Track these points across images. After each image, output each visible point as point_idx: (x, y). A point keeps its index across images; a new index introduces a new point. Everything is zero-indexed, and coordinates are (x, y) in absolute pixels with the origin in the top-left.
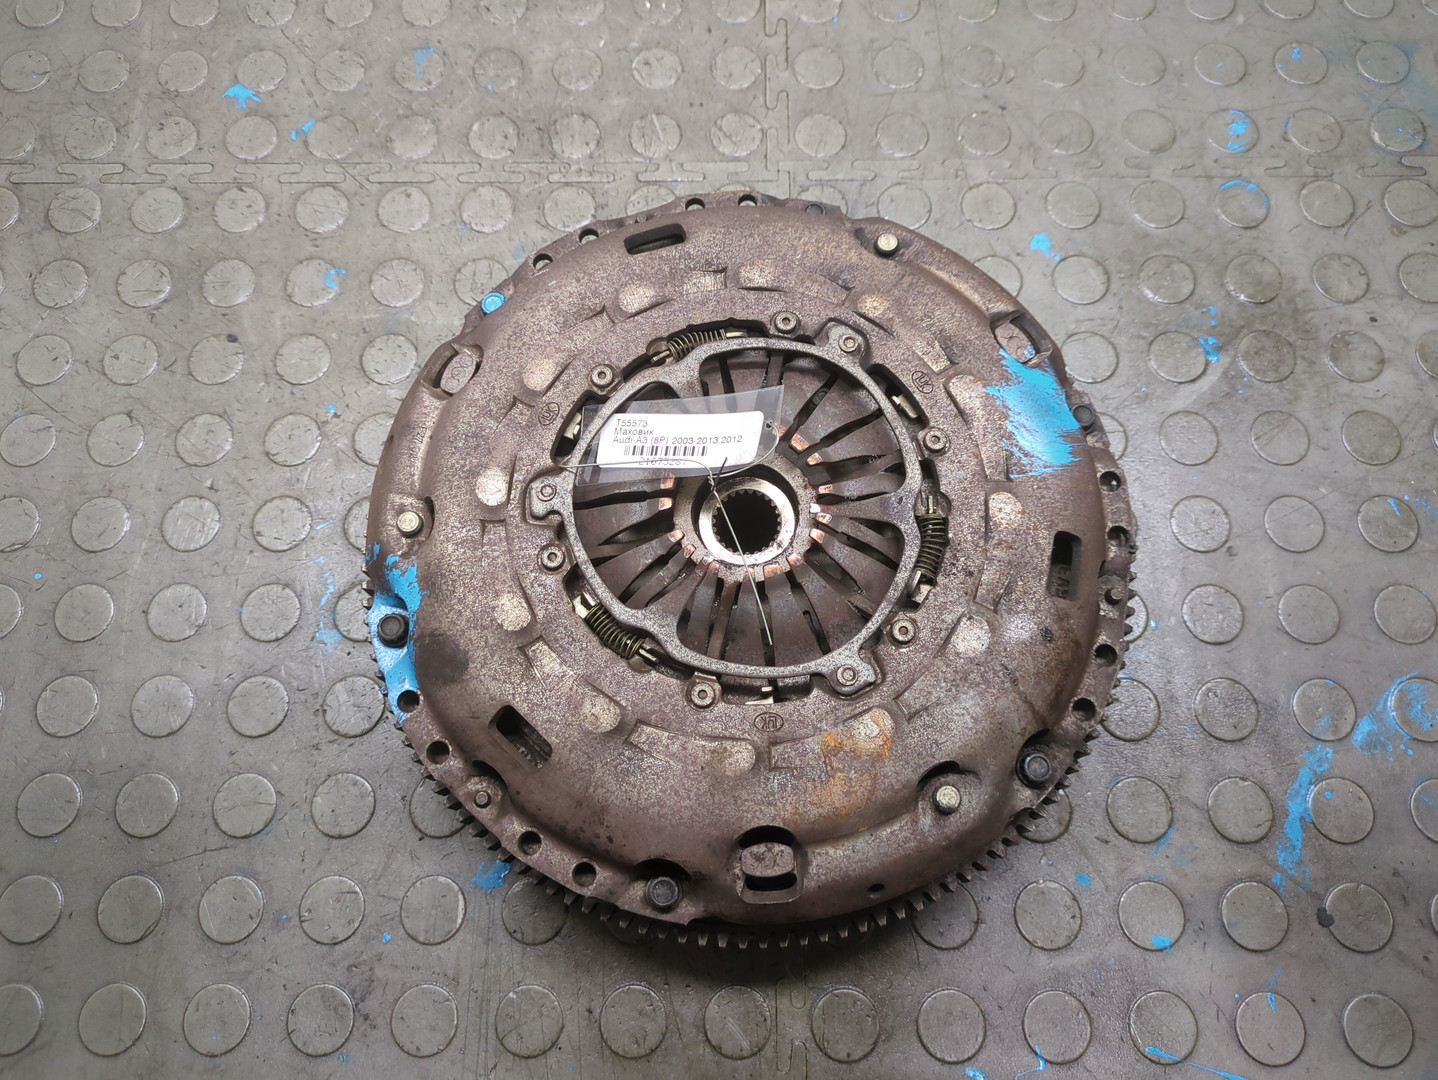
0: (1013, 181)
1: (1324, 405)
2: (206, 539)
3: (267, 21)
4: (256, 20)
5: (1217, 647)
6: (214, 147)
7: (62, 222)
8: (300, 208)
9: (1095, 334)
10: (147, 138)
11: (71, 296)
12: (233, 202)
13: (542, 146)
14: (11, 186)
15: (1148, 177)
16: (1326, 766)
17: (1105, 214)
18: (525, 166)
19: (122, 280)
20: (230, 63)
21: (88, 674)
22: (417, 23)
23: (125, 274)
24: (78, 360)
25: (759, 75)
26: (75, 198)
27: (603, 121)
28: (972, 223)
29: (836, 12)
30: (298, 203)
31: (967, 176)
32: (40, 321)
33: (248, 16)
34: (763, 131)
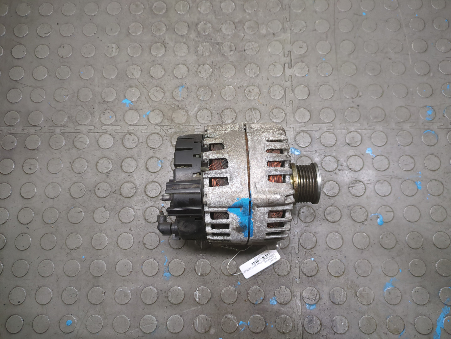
0: (361, 131)
2: (130, 245)
3: (133, 77)
4: (129, 77)
5: (418, 278)
6: (121, 120)
7: (78, 146)
8: (148, 141)
9: (385, 180)
10: (100, 117)
11: (83, 169)
12: (128, 139)
13: (219, 119)
14: (62, 134)
15: (402, 129)
16: (448, 312)
17: (389, 141)
19: (98, 164)
20: (123, 92)
21: (101, 286)
22: (178, 77)
23: (98, 162)
24: (87, 190)
25: (284, 95)
26: (81, 138)
27: (237, 111)
28: (349, 144)
29: (307, 73)
30: (148, 139)
31: (347, 129)
32: (75, 178)
33: (127, 75)
34: (286, 114)
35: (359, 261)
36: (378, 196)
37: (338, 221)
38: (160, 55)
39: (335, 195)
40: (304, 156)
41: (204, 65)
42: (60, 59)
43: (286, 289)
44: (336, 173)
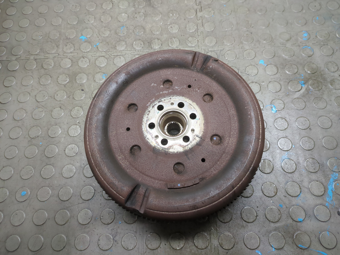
0: (255, 49)
1: (330, 95)
2: (78, 134)
3: (88, 22)
5: (309, 151)
6: (78, 49)
7: (45, 67)
9: (275, 81)
10: (63, 48)
11: (48, 82)
12: (82, 61)
13: (149, 46)
14: (34, 60)
15: (285, 46)
16: (337, 178)
17: (276, 55)
18: (145, 50)
20: (81, 31)
21: (52, 165)
22: (121, 21)
23: (59, 77)
24: (49, 96)
25: (197, 29)
26: (48, 61)
27: (162, 40)
28: (246, 58)
29: (213, 14)
30: (96, 61)
31: (244, 48)
32: (41, 88)
33: (85, 22)
34: (198, 41)
36: (271, 92)
41: (139, 13)
42: (39, 14)
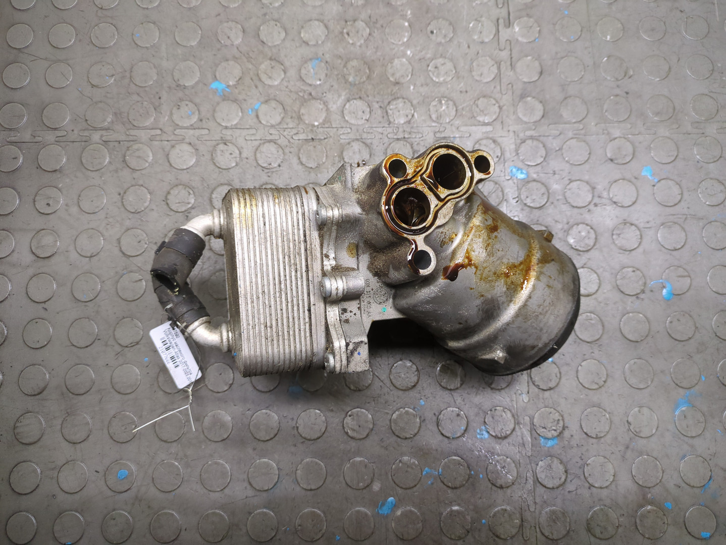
0: (633, 137)
4: (223, 42)
6: (208, 119)
7: (133, 163)
8: (258, 155)
9: (675, 223)
10: (171, 114)
11: (143, 206)
12: (223, 151)
13: (383, 117)
15: (703, 133)
17: (681, 155)
18: (374, 129)
19: (169, 197)
20: (211, 68)
22: (309, 43)
23: (169, 193)
24: (151, 242)
25: (497, 74)
26: (138, 150)
27: (415, 102)
28: (612, 160)
29: (537, 35)
30: (257, 152)
31: (608, 133)
32: (128, 221)
33: (218, 40)
34: (500, 108)
35: (632, 362)
36: (663, 249)
37: (594, 294)
38: (277, 5)
39: (589, 248)
40: (534, 180)
41: (355, 21)
42: (97, 11)
43: (504, 412)
44: (589, 211)
